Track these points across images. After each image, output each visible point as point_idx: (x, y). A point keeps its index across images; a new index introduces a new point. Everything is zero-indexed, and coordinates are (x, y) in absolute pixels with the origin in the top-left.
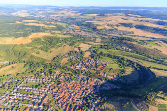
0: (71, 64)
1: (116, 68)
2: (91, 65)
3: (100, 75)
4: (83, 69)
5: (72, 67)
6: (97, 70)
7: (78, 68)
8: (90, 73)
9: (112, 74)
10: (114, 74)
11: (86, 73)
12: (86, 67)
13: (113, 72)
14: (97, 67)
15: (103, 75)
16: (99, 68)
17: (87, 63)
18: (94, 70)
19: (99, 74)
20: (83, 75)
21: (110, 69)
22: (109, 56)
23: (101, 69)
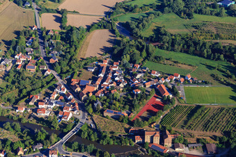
0: (14, 93)
1: (217, 106)
2: (108, 93)
3: (143, 144)
4: (70, 114)
5: (21, 110)
6: (133, 116)
7: (46, 111)
8: (101, 136)
9: (197, 133)
10: (207, 135)
11: (79, 133)
12: (83, 107)
13: (206, 127)
14: (132, 107)
15: (157, 140)
16: (140, 110)
17: (90, 89)
18: (117, 118)
19: (138, 139)
20: (69, 144)
21: (193, 112)
22: (191, 46)
23: (152, 113)
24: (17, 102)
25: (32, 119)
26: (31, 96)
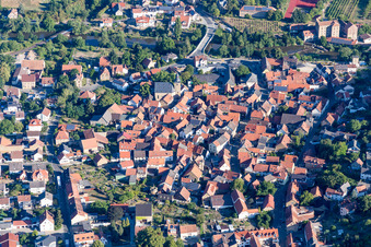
3: (317, 41)
4: (189, 20)
6: (284, 13)
7: (147, 20)
15: (336, 33)
16: (288, 7)
24: (94, 14)
25: (131, 32)
26: (113, 5)
